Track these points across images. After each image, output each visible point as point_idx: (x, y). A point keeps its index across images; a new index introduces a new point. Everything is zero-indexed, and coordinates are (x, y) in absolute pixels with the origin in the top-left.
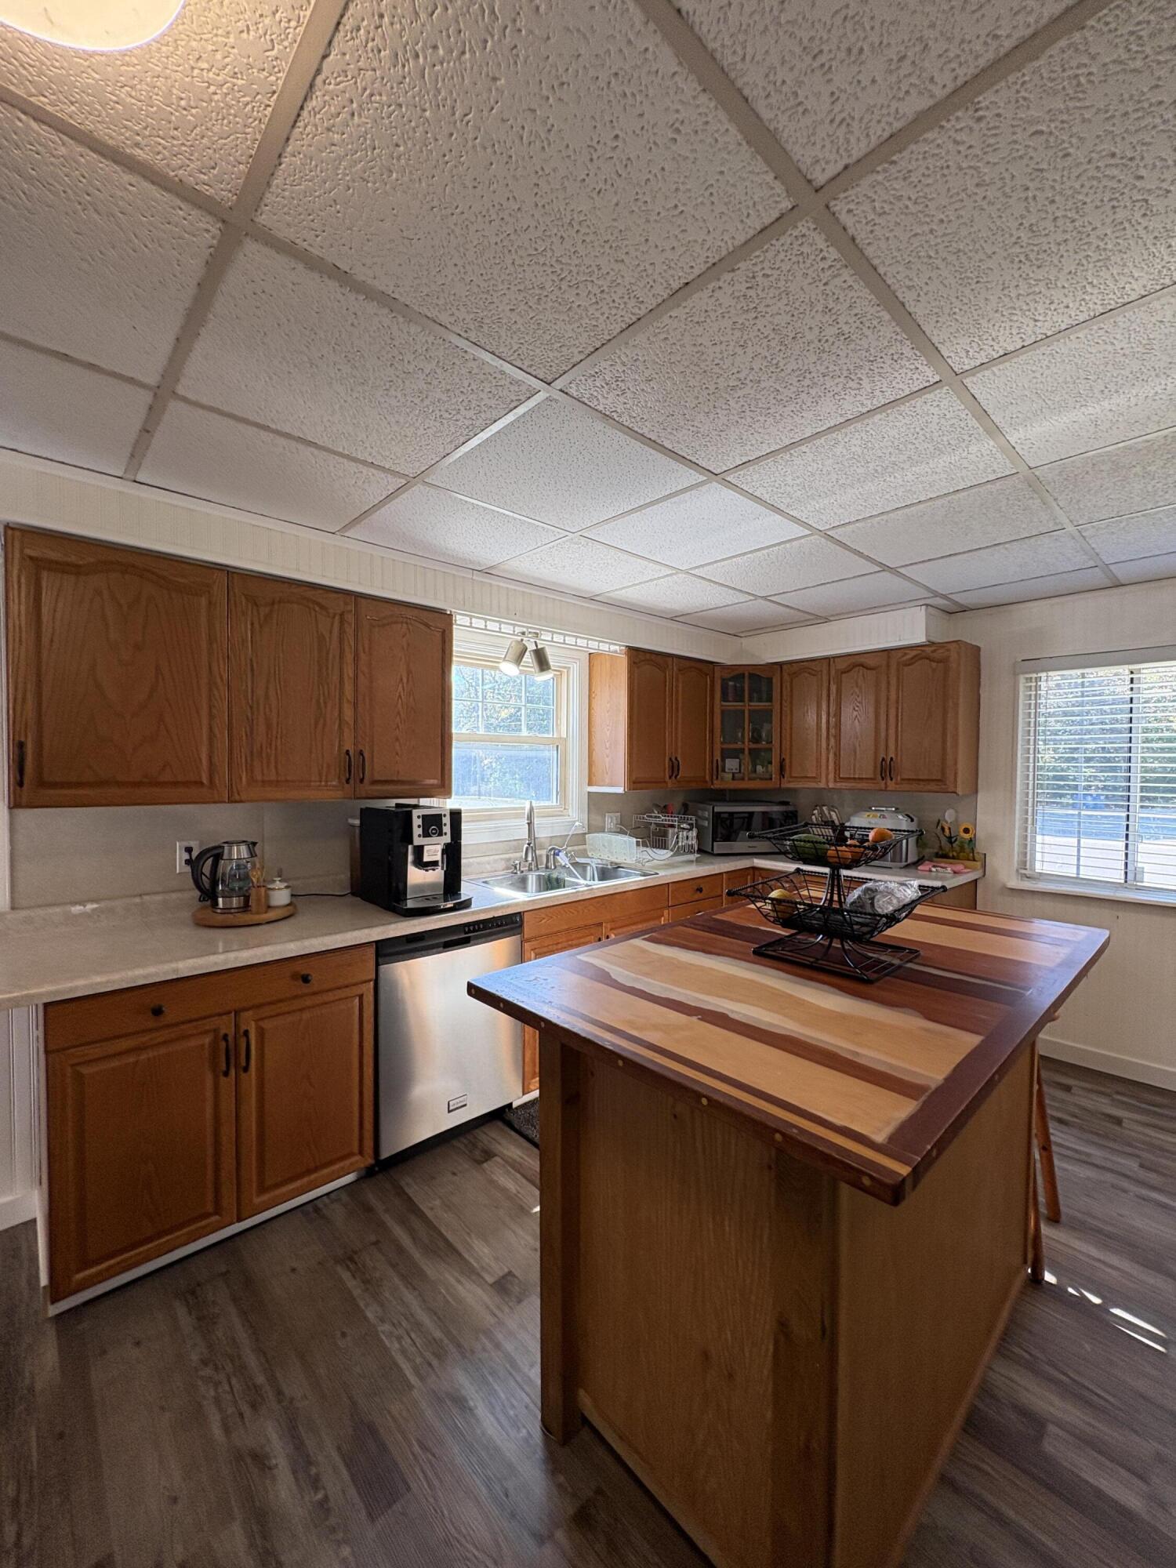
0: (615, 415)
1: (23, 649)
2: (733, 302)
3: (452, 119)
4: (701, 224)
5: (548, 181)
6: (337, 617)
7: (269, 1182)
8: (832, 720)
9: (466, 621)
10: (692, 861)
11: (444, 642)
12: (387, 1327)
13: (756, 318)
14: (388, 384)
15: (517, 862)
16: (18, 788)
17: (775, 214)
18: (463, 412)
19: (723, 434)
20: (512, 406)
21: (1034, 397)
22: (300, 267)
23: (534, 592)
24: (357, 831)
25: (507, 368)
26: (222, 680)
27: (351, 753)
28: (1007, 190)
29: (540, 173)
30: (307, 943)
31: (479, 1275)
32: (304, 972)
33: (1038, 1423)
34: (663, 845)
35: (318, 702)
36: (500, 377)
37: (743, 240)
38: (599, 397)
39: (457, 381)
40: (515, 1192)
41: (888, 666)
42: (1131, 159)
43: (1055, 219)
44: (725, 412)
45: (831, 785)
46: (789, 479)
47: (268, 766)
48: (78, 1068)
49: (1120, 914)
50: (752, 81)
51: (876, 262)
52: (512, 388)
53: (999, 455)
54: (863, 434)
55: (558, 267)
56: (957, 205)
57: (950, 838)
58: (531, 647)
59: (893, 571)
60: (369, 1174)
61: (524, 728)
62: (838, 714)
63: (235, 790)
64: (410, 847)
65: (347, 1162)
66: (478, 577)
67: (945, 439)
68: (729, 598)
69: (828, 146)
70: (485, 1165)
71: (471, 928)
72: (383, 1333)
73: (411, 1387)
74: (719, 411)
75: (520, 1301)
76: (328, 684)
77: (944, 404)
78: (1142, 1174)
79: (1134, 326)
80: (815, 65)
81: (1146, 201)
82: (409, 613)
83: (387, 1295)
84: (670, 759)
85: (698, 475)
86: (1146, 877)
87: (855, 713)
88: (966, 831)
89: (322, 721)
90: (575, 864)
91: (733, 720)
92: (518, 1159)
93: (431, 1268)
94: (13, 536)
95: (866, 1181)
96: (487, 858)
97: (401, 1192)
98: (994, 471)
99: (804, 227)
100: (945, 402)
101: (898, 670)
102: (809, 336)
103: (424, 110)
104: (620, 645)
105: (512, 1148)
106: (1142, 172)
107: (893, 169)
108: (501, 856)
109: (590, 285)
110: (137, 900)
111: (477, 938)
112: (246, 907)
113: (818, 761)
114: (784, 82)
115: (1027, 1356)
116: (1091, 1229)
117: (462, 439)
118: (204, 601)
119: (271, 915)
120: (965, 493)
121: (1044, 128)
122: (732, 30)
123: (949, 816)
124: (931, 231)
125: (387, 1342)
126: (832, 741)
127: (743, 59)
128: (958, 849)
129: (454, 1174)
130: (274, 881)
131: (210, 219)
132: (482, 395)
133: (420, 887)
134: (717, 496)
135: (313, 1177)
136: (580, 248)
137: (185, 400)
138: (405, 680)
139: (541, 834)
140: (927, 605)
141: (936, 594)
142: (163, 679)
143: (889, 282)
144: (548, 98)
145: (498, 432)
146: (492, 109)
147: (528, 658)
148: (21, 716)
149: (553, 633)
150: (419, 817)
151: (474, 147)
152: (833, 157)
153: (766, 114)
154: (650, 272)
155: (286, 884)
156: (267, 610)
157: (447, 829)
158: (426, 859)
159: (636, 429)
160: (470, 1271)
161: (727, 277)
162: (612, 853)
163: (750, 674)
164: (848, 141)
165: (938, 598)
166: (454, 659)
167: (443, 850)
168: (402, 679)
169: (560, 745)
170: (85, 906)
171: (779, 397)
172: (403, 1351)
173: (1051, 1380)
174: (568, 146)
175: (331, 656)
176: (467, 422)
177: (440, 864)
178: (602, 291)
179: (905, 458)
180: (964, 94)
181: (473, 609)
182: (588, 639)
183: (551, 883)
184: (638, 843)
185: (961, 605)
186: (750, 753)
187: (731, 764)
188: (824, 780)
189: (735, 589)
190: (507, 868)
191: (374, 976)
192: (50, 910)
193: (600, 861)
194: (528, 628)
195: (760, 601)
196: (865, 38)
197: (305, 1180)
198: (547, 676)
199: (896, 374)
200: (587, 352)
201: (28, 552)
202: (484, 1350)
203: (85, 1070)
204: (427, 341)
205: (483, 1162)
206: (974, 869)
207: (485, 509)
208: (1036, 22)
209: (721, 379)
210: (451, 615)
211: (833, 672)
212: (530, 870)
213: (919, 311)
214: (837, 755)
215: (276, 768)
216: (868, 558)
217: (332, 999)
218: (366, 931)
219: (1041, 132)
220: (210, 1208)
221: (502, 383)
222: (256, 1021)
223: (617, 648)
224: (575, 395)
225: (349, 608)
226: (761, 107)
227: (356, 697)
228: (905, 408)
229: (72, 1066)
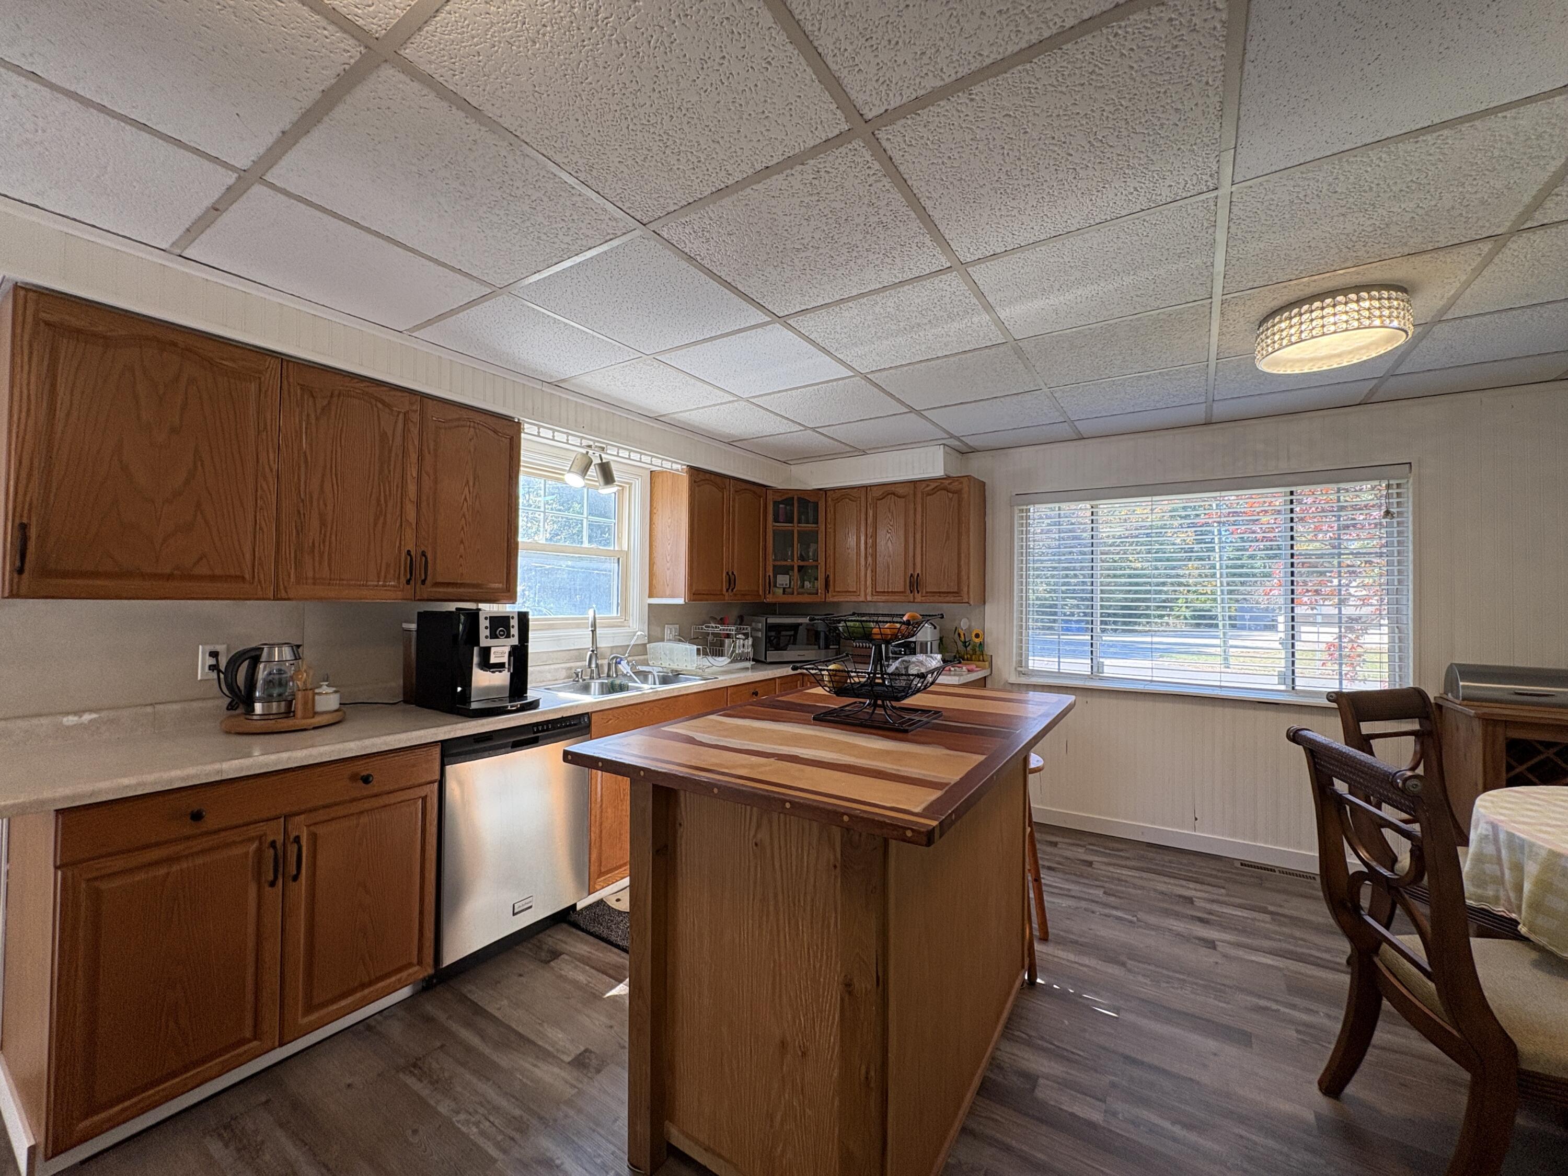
0: (698, 258)
1: (31, 423)
2: (802, 187)
3: (595, 18)
4: (781, 127)
5: (666, 76)
6: (401, 416)
7: (316, 1001)
8: (870, 541)
9: (534, 430)
10: (748, 668)
11: (511, 448)
12: (462, 1117)
13: (818, 201)
14: (493, 203)
15: (579, 670)
16: (16, 575)
17: (837, 132)
18: (561, 236)
19: (787, 285)
20: (608, 238)
21: (1015, 287)
22: (432, 95)
23: (602, 408)
24: (415, 633)
25: (609, 206)
26: (271, 470)
27: (413, 553)
28: (991, 146)
29: (661, 69)
30: (367, 742)
31: (554, 1057)
32: (365, 773)
33: (1031, 1079)
34: (721, 654)
35: (378, 501)
36: (601, 212)
37: (812, 145)
38: (687, 241)
39: (561, 210)
40: (585, 982)
41: (915, 494)
42: (1064, 143)
43: (1022, 170)
44: (790, 268)
45: (869, 598)
46: (838, 328)
47: (320, 563)
48: (96, 884)
49: (1089, 700)
50: (825, 44)
51: (906, 176)
52: (610, 223)
53: (993, 327)
54: (896, 299)
55: (665, 137)
56: (960, 150)
57: (965, 642)
58: (597, 461)
59: (918, 413)
60: (427, 986)
61: (585, 539)
62: (875, 536)
63: (282, 587)
64: (476, 649)
65: (404, 974)
66: (547, 389)
67: (955, 310)
68: (781, 427)
69: (875, 95)
70: (552, 964)
71: (540, 728)
72: (458, 1122)
73: (496, 1161)
74: (785, 266)
75: (598, 1071)
76: (389, 482)
77: (953, 282)
78: (1105, 899)
79: (1075, 248)
80: (867, 44)
81: (1075, 169)
82: (478, 418)
83: (459, 1089)
84: (727, 573)
85: (764, 316)
86: (1106, 669)
87: (889, 535)
88: (977, 636)
89: (382, 519)
90: (637, 673)
91: (783, 539)
92: (586, 954)
93: (503, 1060)
94: (25, 297)
95: (909, 834)
96: (547, 667)
97: (464, 999)
98: (990, 339)
99: (857, 143)
100: (955, 283)
101: (922, 499)
102: (857, 220)
103: (573, 8)
104: (683, 465)
105: (579, 945)
106: (1072, 152)
107: (918, 118)
108: (563, 665)
109: (689, 154)
110: (149, 709)
111: (546, 738)
112: (289, 713)
113: (858, 577)
114: (846, 50)
115: (1024, 1036)
116: (1071, 942)
117: (555, 260)
118: (253, 387)
119: (317, 720)
120: (971, 354)
121: (1011, 113)
122: (812, 12)
123: (964, 624)
124: (943, 163)
125: (464, 1129)
126: (870, 559)
127: (819, 29)
128: (971, 652)
129: (521, 975)
130: (320, 686)
131: (352, 42)
132: (581, 225)
133: (488, 689)
134: (778, 332)
135: (366, 991)
136: (686, 127)
137: (272, 186)
138: (471, 484)
139: (602, 644)
140: (944, 445)
141: (952, 436)
142: (202, 465)
143: (915, 192)
144: (674, 22)
145: (591, 258)
146: (629, 18)
147: (593, 472)
148: (25, 494)
149: (619, 448)
150: (486, 618)
151: (610, 41)
152: (877, 103)
153: (833, 67)
154: (739, 154)
155: (334, 689)
156: (325, 402)
157: (515, 631)
158: (493, 660)
159: (715, 271)
160: (546, 1055)
161: (799, 168)
162: (673, 661)
163: (799, 498)
164: (888, 95)
165: (952, 440)
166: (522, 469)
167: (510, 653)
168: (468, 482)
169: (621, 559)
170: (81, 717)
171: (833, 262)
172: (483, 1133)
173: (1044, 1050)
174: (685, 55)
175: (393, 455)
176: (563, 246)
177: (507, 666)
178: (699, 161)
179: (926, 321)
180: (963, 83)
181: (542, 418)
182: (653, 457)
183: (612, 688)
184: (698, 650)
185: (971, 447)
186: (799, 571)
187: (783, 580)
188: (863, 593)
189: (787, 418)
190: (569, 677)
191: (437, 777)
192: (35, 721)
193: (661, 669)
194: (595, 441)
195: (809, 431)
196: (900, 37)
197: (358, 995)
198: (610, 490)
199: (920, 257)
200: (681, 204)
201: (43, 315)
202: (566, 1116)
203: (104, 886)
204: (539, 174)
205: (549, 961)
206: (984, 668)
207: (566, 324)
208: (1004, 53)
209: (789, 242)
210: (519, 423)
211: (870, 500)
212: (591, 678)
213: (936, 215)
214: (874, 571)
215: (329, 565)
216: (899, 400)
217: (392, 801)
218: (433, 730)
219: (1010, 116)
220: (248, 1034)
221: (602, 217)
222: (308, 826)
223: (679, 467)
224: (666, 237)
225: (414, 408)
226: (829, 60)
227: (419, 497)
228: (927, 283)
229: (88, 880)
